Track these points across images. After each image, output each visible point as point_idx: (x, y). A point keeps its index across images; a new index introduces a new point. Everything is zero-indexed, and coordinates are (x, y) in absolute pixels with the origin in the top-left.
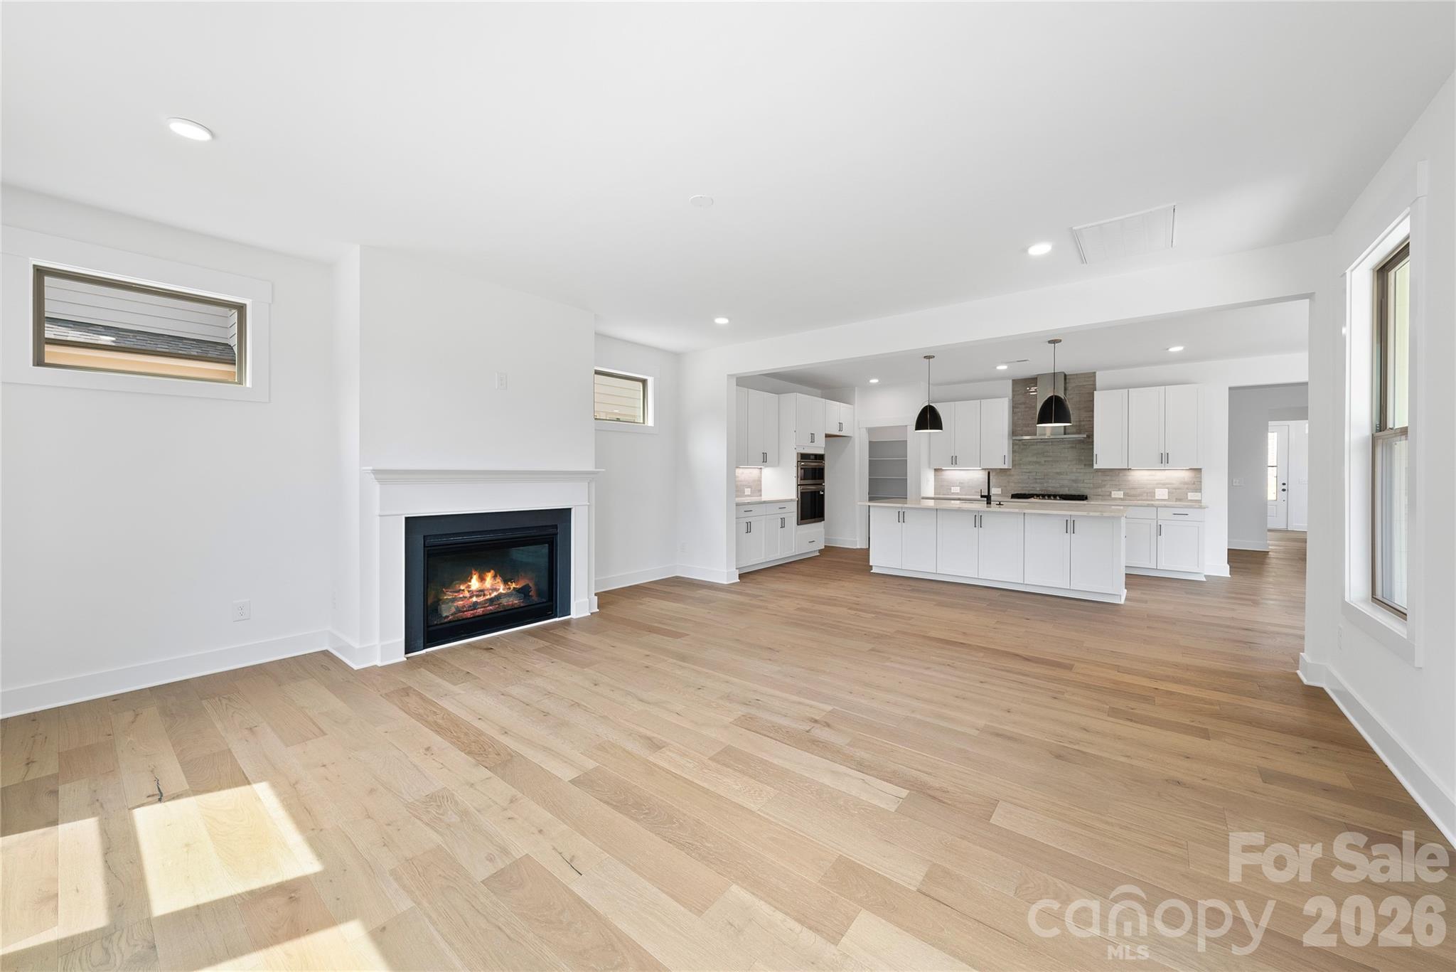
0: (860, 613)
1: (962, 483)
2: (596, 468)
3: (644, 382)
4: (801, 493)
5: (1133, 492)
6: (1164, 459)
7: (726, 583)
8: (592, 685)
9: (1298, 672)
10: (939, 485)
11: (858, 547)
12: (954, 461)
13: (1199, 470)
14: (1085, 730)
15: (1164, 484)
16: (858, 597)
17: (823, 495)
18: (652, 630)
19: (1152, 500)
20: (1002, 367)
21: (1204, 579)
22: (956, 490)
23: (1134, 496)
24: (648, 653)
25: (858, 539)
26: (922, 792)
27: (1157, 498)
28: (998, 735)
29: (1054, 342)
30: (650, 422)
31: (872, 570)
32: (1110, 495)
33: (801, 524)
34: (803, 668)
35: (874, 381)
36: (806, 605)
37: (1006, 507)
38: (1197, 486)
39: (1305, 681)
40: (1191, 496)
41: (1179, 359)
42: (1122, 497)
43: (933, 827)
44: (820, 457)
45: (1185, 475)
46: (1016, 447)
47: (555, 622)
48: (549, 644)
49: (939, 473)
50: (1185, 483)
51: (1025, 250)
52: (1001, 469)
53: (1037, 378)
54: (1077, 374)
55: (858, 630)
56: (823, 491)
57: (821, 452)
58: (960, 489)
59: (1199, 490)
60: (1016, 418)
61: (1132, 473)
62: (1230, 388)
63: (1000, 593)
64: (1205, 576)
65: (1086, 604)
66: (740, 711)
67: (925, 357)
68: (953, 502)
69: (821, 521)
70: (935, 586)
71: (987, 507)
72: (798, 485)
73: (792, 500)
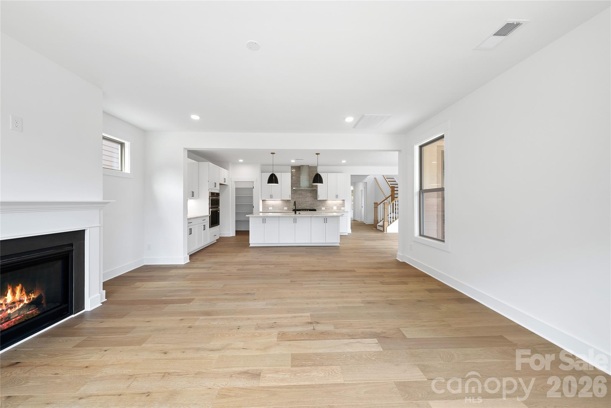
0: (268, 266)
1: (273, 206)
2: (103, 200)
3: (122, 145)
4: (211, 212)
5: (327, 208)
6: (337, 196)
7: (184, 264)
8: (162, 355)
9: (397, 258)
10: (265, 207)
11: (231, 236)
12: (271, 197)
13: (344, 200)
14: (384, 292)
15: (336, 205)
16: (258, 259)
17: (219, 212)
18: (166, 303)
19: (332, 210)
20: (293, 161)
21: (347, 234)
22: (271, 208)
23: (328, 209)
24: (181, 318)
25: (231, 232)
26: (381, 337)
27: (334, 209)
28: (369, 303)
29: (317, 154)
30: (127, 169)
31: (250, 245)
32: (321, 209)
33: (211, 227)
34: (275, 299)
35: (241, 161)
36: (240, 267)
37: (301, 215)
38: (343, 205)
39: (401, 261)
40: (342, 208)
41: (344, 165)
42: (325, 209)
43: (399, 350)
44: (218, 194)
45: (341, 202)
46: (292, 192)
47: (72, 318)
48: (85, 337)
49: (264, 202)
50: (341, 205)
51: (344, 119)
52: (287, 200)
53: (300, 167)
54: (311, 167)
55: (276, 274)
56: (219, 211)
57: (218, 192)
58: (273, 208)
59: (344, 207)
60: (292, 181)
61: (328, 201)
62: (351, 175)
63: (305, 248)
64: (348, 233)
65: (332, 247)
66: (275, 332)
67: (271, 153)
68: (269, 213)
69: (218, 225)
70: (283, 249)
71: (295, 215)
72: (210, 208)
73: (207, 216)
